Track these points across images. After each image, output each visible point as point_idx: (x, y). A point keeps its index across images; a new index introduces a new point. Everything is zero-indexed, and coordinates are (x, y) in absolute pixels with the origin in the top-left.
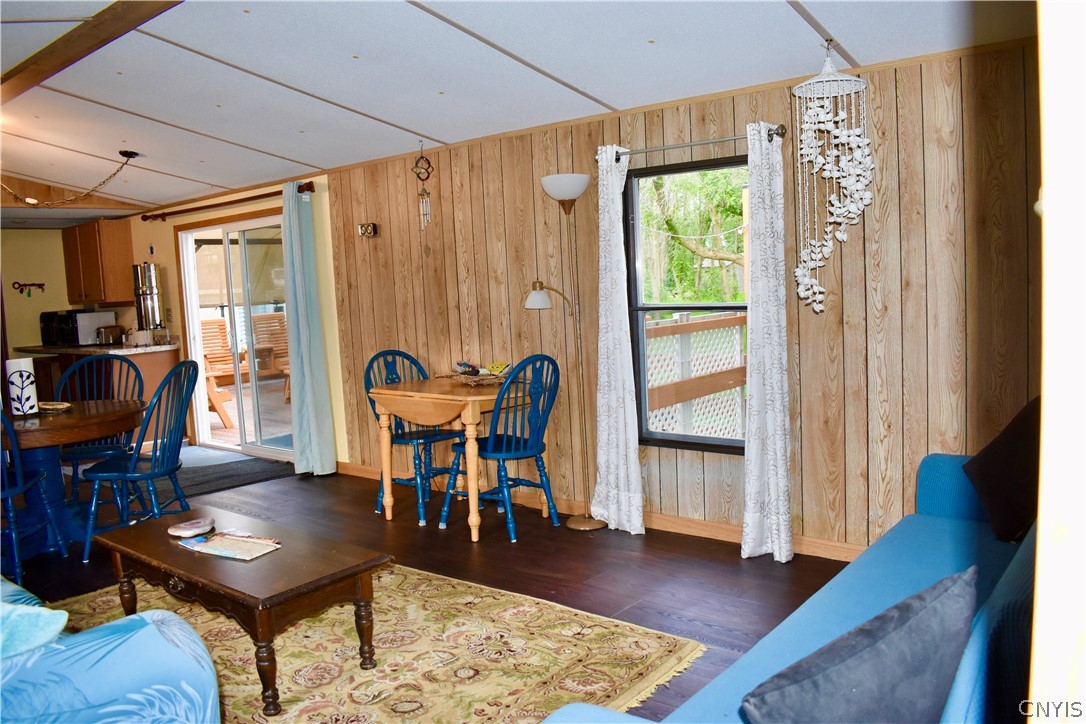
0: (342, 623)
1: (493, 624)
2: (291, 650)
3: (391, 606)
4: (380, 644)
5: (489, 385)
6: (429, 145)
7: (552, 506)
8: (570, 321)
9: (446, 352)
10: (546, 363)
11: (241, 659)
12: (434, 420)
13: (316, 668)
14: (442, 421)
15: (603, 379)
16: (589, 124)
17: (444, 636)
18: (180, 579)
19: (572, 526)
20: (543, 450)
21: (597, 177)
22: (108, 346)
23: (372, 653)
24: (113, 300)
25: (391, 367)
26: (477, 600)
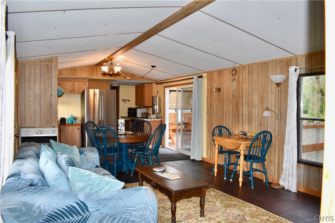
0: (197, 203)
1: (241, 211)
2: (182, 208)
3: (212, 201)
4: (207, 211)
5: (249, 139)
6: (236, 65)
7: (267, 179)
8: (277, 121)
9: (237, 128)
10: (268, 134)
11: (167, 208)
12: (231, 147)
13: (187, 214)
14: (234, 148)
15: (286, 140)
16: (287, 59)
17: (226, 212)
18: (154, 182)
19: (273, 186)
20: (265, 161)
21: (289, 76)
22: (144, 118)
23: (204, 213)
24: (146, 105)
25: (220, 131)
26: (238, 204)
